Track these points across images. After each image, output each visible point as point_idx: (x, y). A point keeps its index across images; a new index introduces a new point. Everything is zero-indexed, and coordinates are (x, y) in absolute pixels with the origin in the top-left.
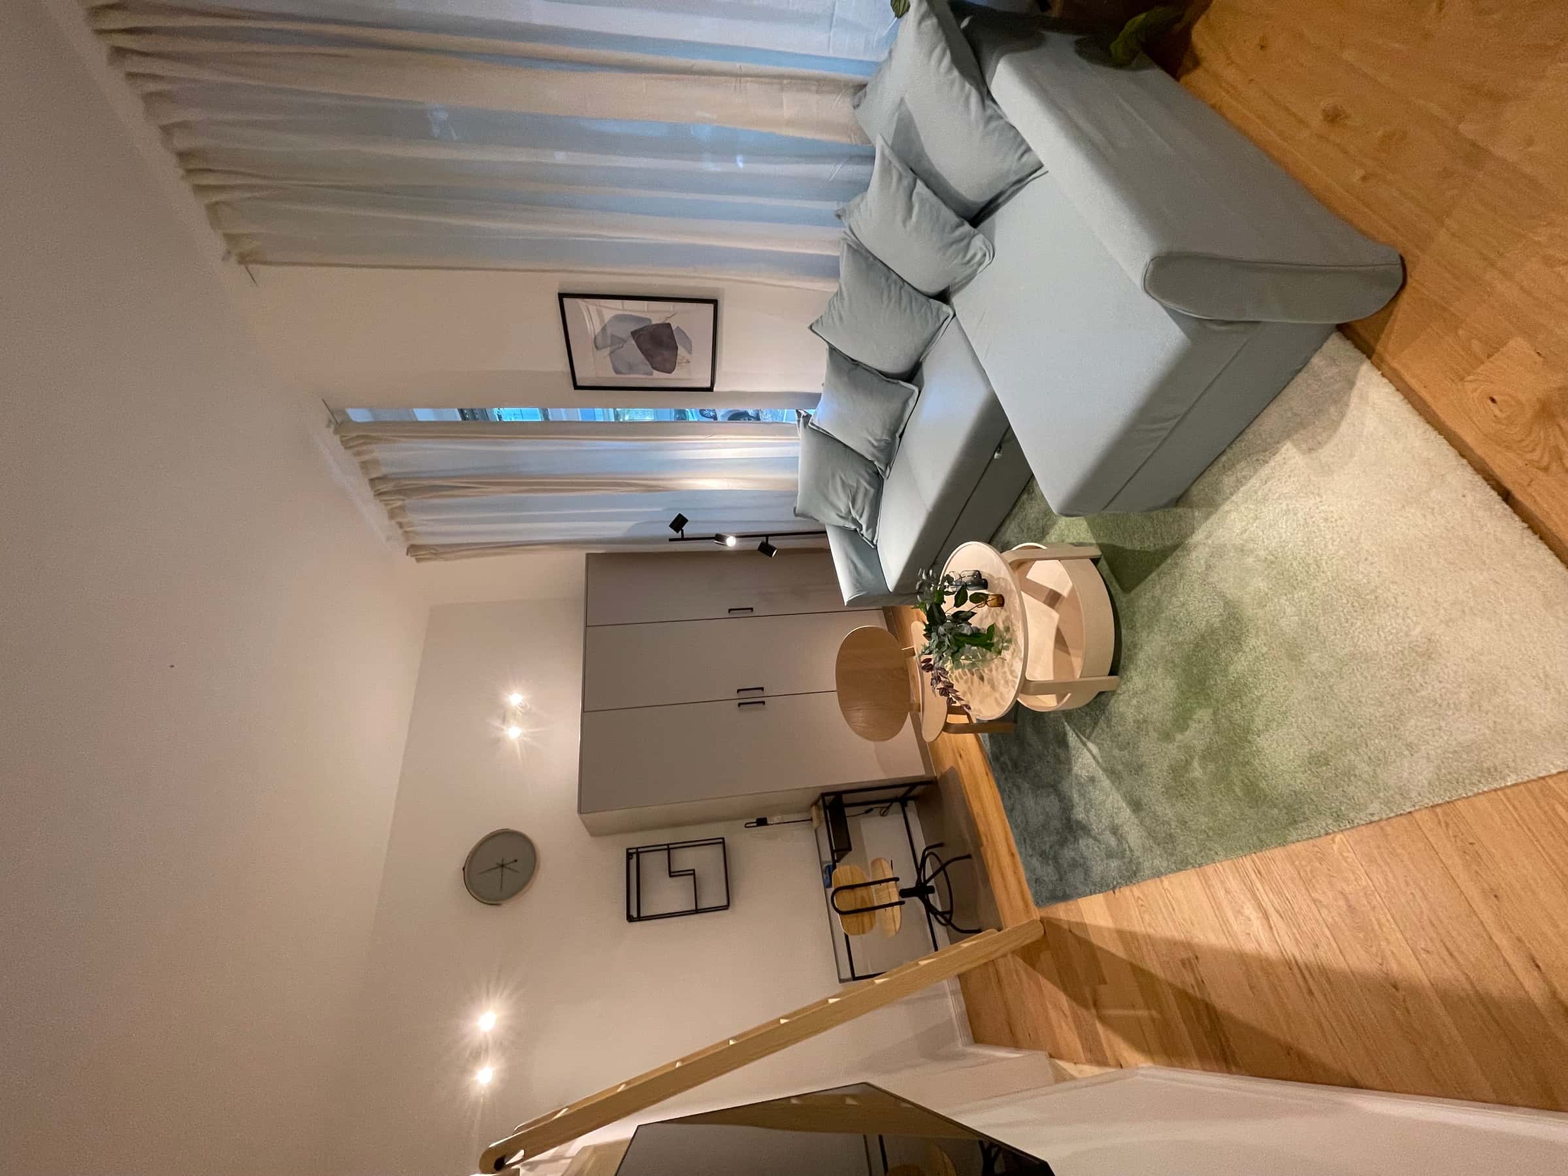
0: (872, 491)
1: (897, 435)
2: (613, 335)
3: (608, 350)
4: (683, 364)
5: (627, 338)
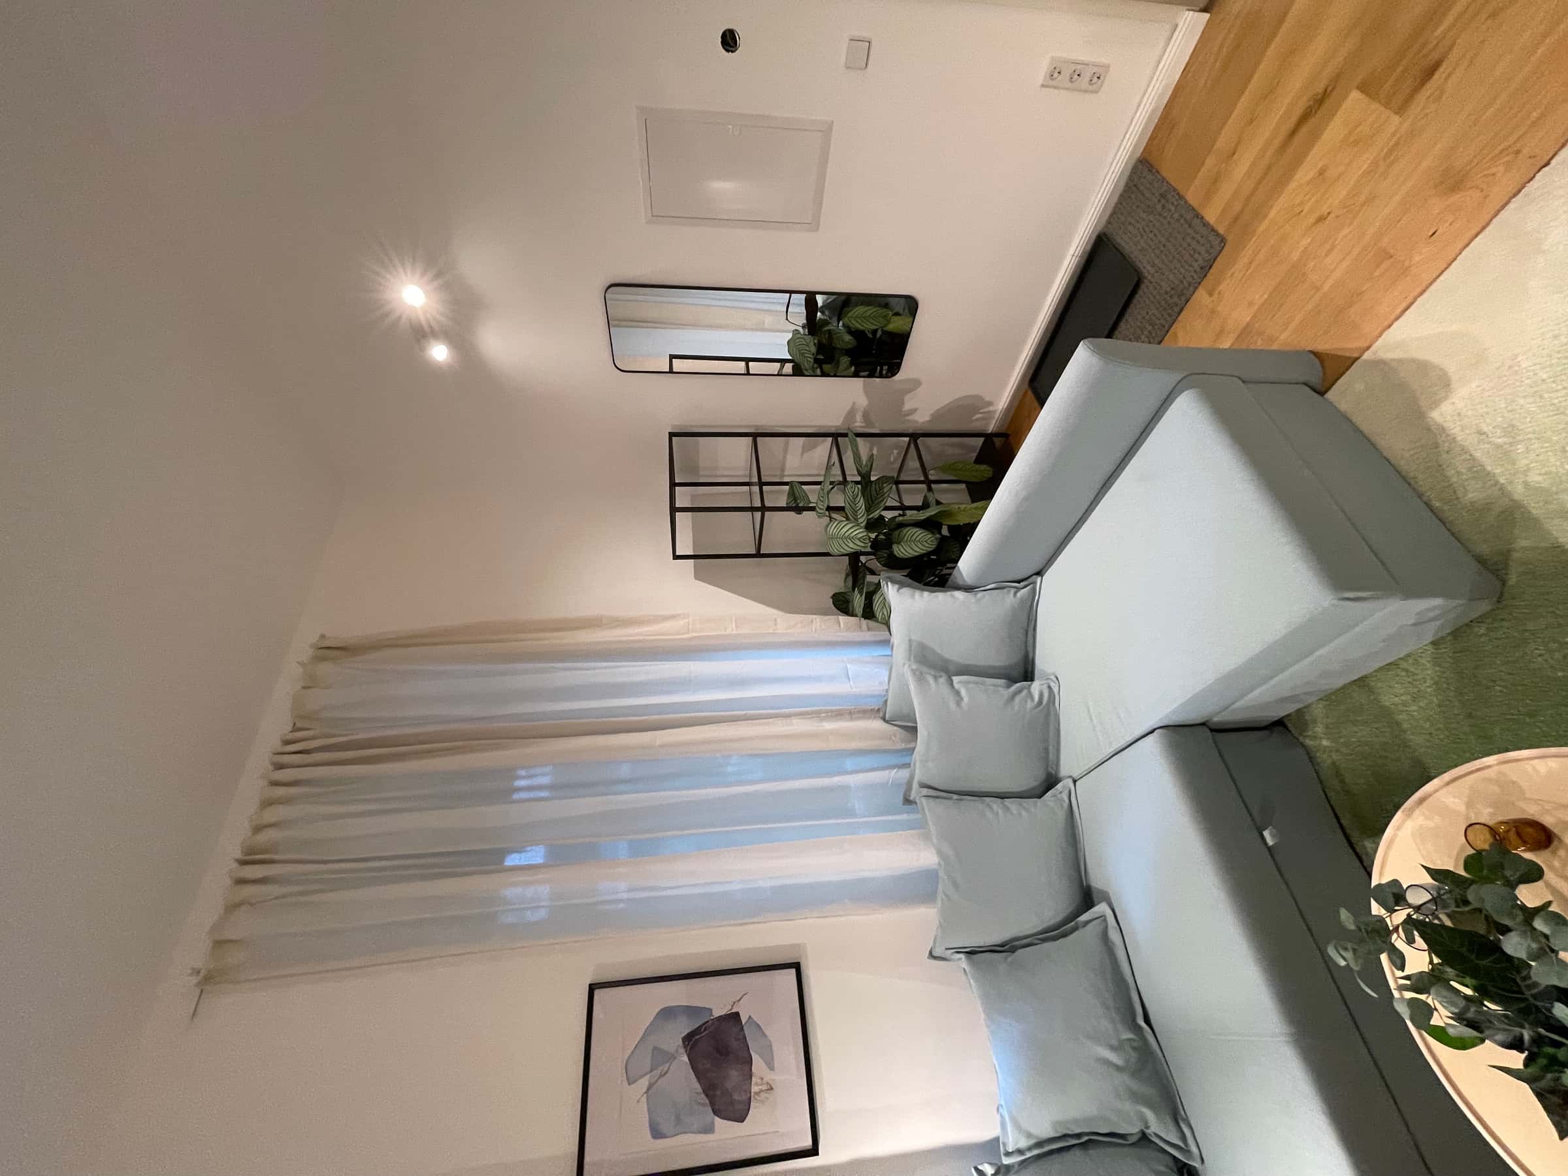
1: (1142, 1023)
2: (655, 1048)
3: (644, 1083)
4: (763, 1095)
5: (677, 1051)
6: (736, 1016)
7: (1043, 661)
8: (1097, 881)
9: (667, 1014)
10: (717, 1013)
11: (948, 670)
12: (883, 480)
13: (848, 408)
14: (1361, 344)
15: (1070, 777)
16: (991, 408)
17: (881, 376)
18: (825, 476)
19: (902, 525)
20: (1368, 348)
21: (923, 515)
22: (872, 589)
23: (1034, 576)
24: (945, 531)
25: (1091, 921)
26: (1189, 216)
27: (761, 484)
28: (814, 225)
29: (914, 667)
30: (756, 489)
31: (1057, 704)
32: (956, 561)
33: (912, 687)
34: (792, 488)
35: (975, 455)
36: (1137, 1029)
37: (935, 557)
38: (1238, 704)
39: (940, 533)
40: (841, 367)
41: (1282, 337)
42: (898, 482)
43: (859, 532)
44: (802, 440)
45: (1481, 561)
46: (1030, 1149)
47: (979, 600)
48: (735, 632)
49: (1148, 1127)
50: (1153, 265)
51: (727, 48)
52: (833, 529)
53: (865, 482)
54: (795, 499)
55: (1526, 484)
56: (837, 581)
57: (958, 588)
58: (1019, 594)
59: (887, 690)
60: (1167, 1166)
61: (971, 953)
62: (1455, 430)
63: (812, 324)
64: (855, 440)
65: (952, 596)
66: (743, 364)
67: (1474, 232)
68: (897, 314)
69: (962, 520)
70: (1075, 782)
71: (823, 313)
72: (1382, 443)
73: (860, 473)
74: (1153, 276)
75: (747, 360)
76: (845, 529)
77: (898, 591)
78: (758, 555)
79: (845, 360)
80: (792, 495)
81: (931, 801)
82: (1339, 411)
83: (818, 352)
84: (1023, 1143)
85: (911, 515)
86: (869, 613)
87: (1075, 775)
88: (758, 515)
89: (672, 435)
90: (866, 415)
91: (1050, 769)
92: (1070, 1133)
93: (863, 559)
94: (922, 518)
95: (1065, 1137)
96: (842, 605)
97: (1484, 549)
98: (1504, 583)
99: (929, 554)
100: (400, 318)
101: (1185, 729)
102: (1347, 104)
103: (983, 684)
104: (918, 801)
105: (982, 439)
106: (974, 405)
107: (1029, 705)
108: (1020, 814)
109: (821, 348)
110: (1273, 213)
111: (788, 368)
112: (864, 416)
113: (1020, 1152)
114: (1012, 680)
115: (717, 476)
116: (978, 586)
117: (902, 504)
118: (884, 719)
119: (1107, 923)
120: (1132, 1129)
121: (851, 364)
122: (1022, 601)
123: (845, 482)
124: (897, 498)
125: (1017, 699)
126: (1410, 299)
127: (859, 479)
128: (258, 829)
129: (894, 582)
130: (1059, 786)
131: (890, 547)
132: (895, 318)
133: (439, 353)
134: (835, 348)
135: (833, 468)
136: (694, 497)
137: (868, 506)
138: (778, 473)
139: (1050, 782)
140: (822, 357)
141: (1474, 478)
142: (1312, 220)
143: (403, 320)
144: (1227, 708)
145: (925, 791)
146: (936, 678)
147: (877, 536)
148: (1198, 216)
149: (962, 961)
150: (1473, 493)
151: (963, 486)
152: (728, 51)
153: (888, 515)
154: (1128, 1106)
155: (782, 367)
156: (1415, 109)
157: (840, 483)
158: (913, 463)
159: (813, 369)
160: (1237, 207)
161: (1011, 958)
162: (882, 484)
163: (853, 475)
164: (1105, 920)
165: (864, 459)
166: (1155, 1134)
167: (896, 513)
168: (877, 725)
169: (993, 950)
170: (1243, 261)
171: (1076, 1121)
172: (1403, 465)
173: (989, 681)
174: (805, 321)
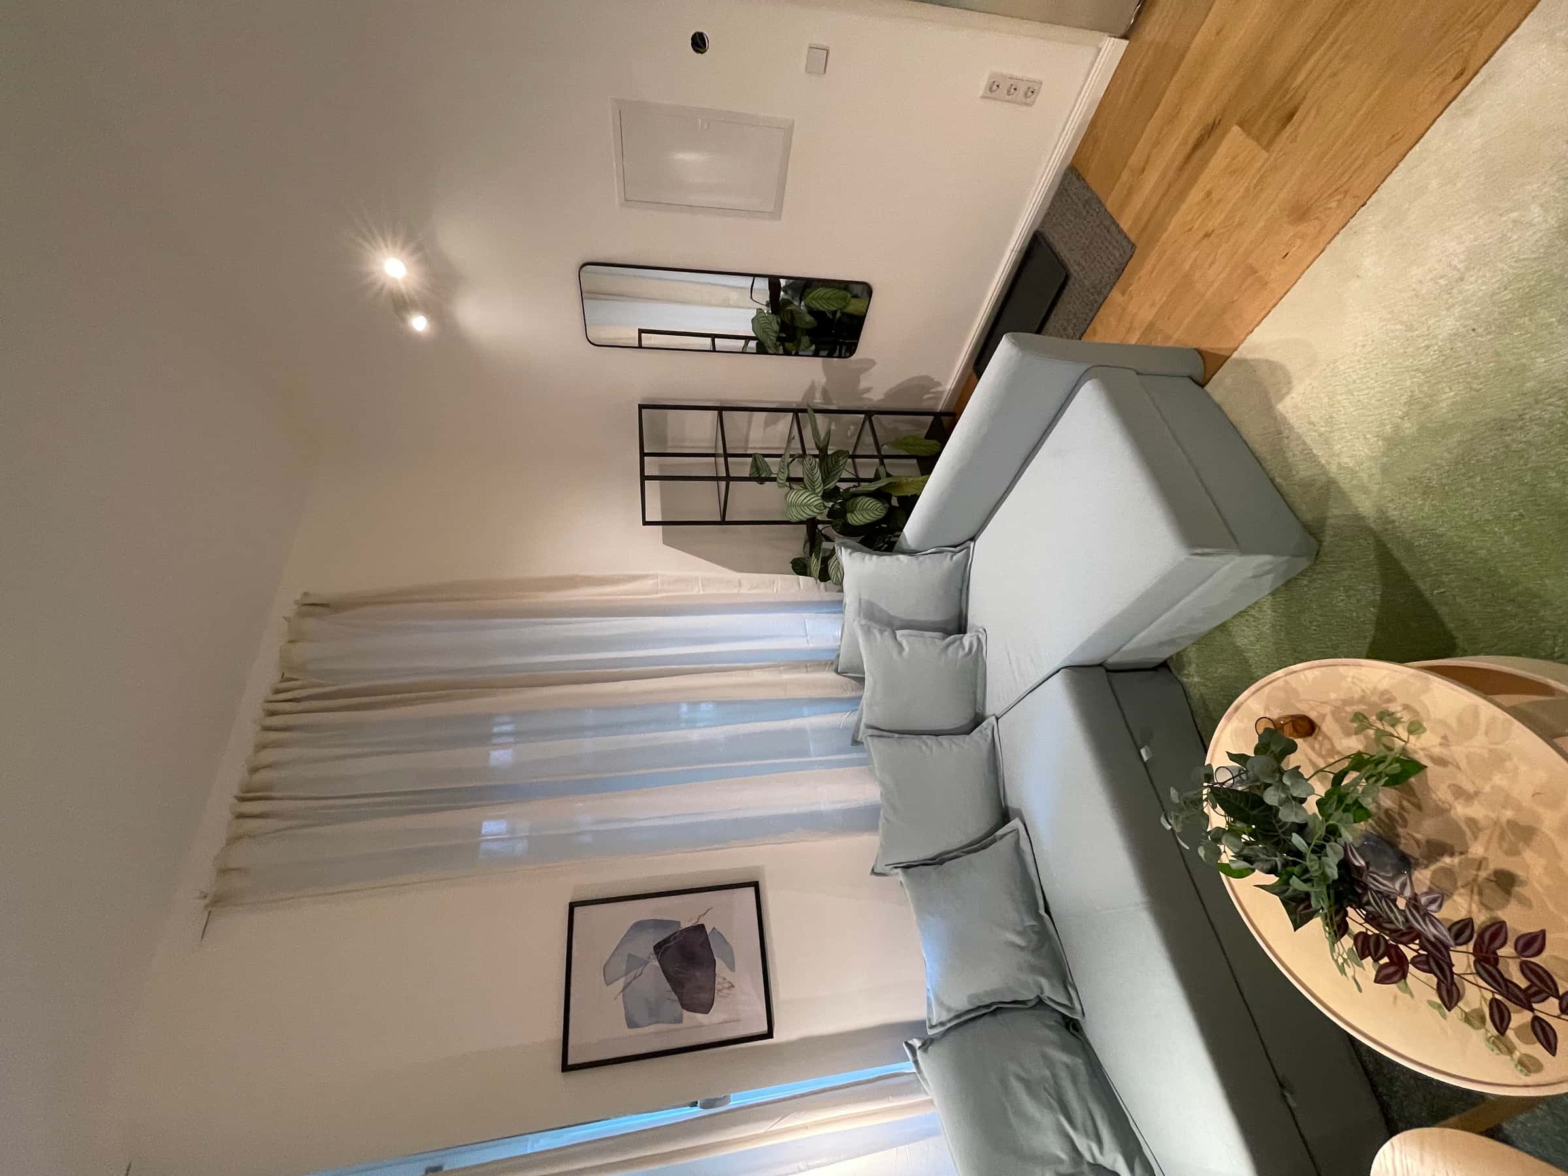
0: (1079, 1063)
1: (1042, 912)
2: (630, 956)
3: (621, 983)
4: (725, 991)
5: (649, 958)
6: (701, 927)
7: (975, 616)
8: (1013, 802)
9: (640, 926)
10: (685, 925)
11: (892, 625)
12: (838, 454)
13: (809, 384)
14: (1231, 345)
15: (994, 715)
16: (940, 389)
17: (840, 357)
18: (786, 449)
19: (856, 495)
20: (1236, 349)
21: (873, 487)
22: (827, 554)
23: (969, 542)
24: (895, 502)
25: (1005, 835)
26: (1107, 223)
27: (726, 456)
28: (776, 214)
29: (863, 622)
30: (722, 460)
31: (984, 654)
32: (901, 530)
33: (861, 641)
34: (755, 460)
35: (925, 431)
36: (1039, 917)
37: (883, 525)
38: (1128, 647)
39: (890, 503)
40: (802, 347)
41: (1176, 336)
42: (853, 457)
43: (816, 500)
44: (765, 414)
45: (1306, 527)
46: (950, 1021)
47: (921, 562)
48: (701, 592)
49: (1042, 992)
50: (1079, 264)
51: (696, 48)
52: (792, 497)
53: (823, 455)
54: (758, 469)
55: (1339, 464)
56: (797, 548)
57: (904, 552)
58: (955, 558)
59: (840, 646)
60: (1056, 1021)
61: (907, 867)
62: (1293, 420)
63: (774, 302)
64: (814, 417)
65: (898, 559)
66: (709, 340)
67: (1314, 255)
68: (855, 296)
69: (909, 492)
70: (997, 719)
71: (786, 292)
72: (1243, 430)
73: (818, 447)
74: (1078, 274)
75: (713, 337)
76: (802, 498)
77: (850, 554)
78: (723, 522)
79: (805, 340)
80: (755, 466)
81: (876, 740)
82: (1213, 401)
83: (781, 331)
84: (945, 1016)
85: (865, 487)
86: (824, 576)
87: (998, 714)
88: (723, 484)
89: (641, 407)
90: (825, 392)
91: (977, 710)
92: (983, 1004)
93: (820, 527)
94: (873, 489)
95: (979, 1008)
96: (800, 568)
97: (1308, 517)
98: (1320, 542)
99: (878, 522)
100: (382, 288)
101: (1083, 669)
102: (1229, 136)
103: (922, 636)
104: (863, 740)
105: (931, 418)
106: (925, 385)
107: (961, 653)
108: (951, 748)
109: (783, 326)
110: (1171, 228)
111: (753, 344)
112: (822, 393)
113: (942, 1024)
114: (948, 633)
115: (683, 447)
116: (920, 550)
117: (858, 477)
118: (836, 671)
119: (1019, 836)
120: (1029, 995)
121: (812, 343)
122: (957, 564)
123: (804, 455)
124: (852, 471)
125: (951, 649)
126: (1267, 310)
127: (817, 452)
128: (254, 770)
129: (847, 547)
130: (984, 724)
131: (845, 516)
132: (854, 301)
133: (419, 323)
134: (797, 328)
135: (793, 441)
136: (661, 467)
137: (824, 477)
138: (743, 444)
139: (978, 720)
140: (784, 335)
141: (1305, 460)
142: (1201, 234)
143: (384, 293)
144: (1119, 650)
145: (870, 731)
146: (881, 632)
147: (833, 506)
148: (1114, 222)
149: (900, 876)
150: (1303, 471)
151: (915, 461)
152: (697, 51)
153: (843, 486)
154: (1029, 978)
155: (746, 344)
156: (1277, 147)
157: (800, 456)
158: (868, 439)
159: (776, 347)
160: (1145, 217)
161: (941, 867)
162: (839, 457)
163: (812, 450)
164: (1018, 832)
165: (822, 435)
166: (1048, 998)
167: (852, 484)
168: (830, 676)
169: (925, 863)
170: (1148, 266)
171: (987, 993)
172: (1256, 447)
173: (928, 634)
174: (768, 299)
